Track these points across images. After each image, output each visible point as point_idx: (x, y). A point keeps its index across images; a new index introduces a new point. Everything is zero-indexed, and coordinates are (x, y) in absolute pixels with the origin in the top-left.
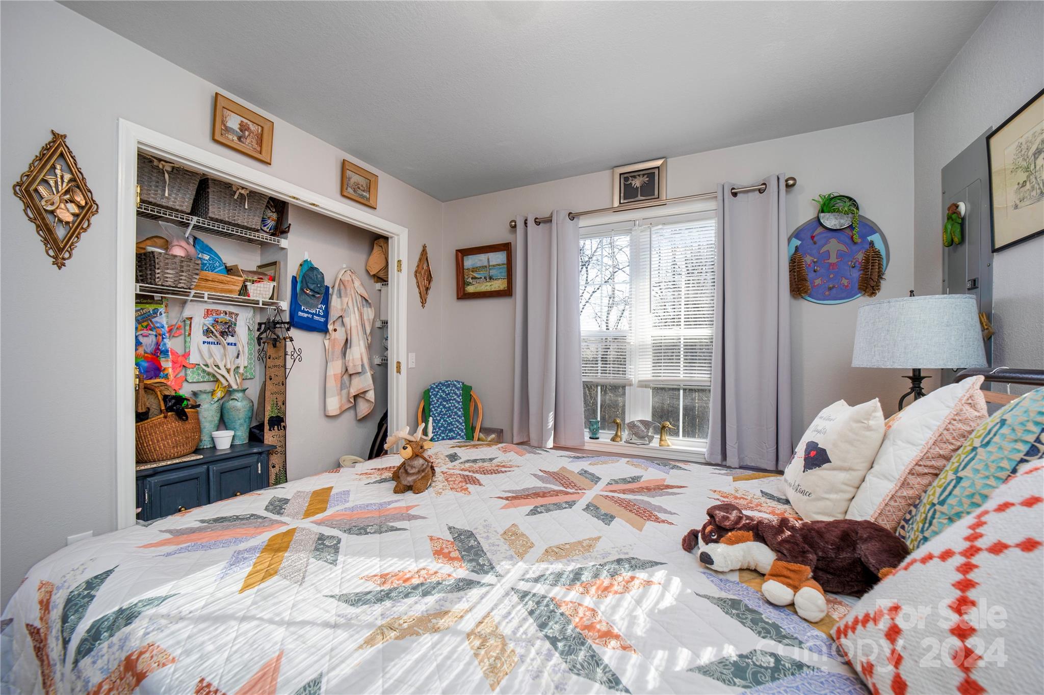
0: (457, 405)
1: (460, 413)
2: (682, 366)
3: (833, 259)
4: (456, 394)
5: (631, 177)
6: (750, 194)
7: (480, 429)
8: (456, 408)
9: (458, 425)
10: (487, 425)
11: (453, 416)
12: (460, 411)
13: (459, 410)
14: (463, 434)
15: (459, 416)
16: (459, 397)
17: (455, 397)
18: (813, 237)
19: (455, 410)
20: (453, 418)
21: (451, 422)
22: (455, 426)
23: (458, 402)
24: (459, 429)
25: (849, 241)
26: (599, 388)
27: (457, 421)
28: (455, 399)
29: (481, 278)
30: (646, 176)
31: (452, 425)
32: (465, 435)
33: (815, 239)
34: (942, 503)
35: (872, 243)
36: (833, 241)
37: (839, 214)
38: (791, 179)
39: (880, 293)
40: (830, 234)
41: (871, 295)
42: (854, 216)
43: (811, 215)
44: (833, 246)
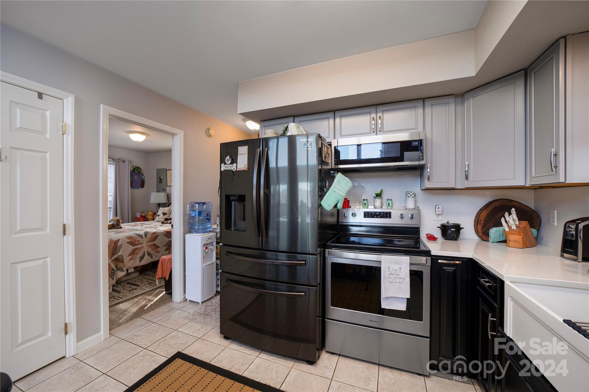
3: (136, 180)
6: (121, 162)
25: (138, 176)
33: (133, 175)
35: (143, 178)
36: (136, 176)
37: (138, 171)
38: (130, 161)
39: (144, 188)
40: (135, 174)
41: (143, 188)
42: (140, 172)
43: (132, 169)
44: (136, 177)
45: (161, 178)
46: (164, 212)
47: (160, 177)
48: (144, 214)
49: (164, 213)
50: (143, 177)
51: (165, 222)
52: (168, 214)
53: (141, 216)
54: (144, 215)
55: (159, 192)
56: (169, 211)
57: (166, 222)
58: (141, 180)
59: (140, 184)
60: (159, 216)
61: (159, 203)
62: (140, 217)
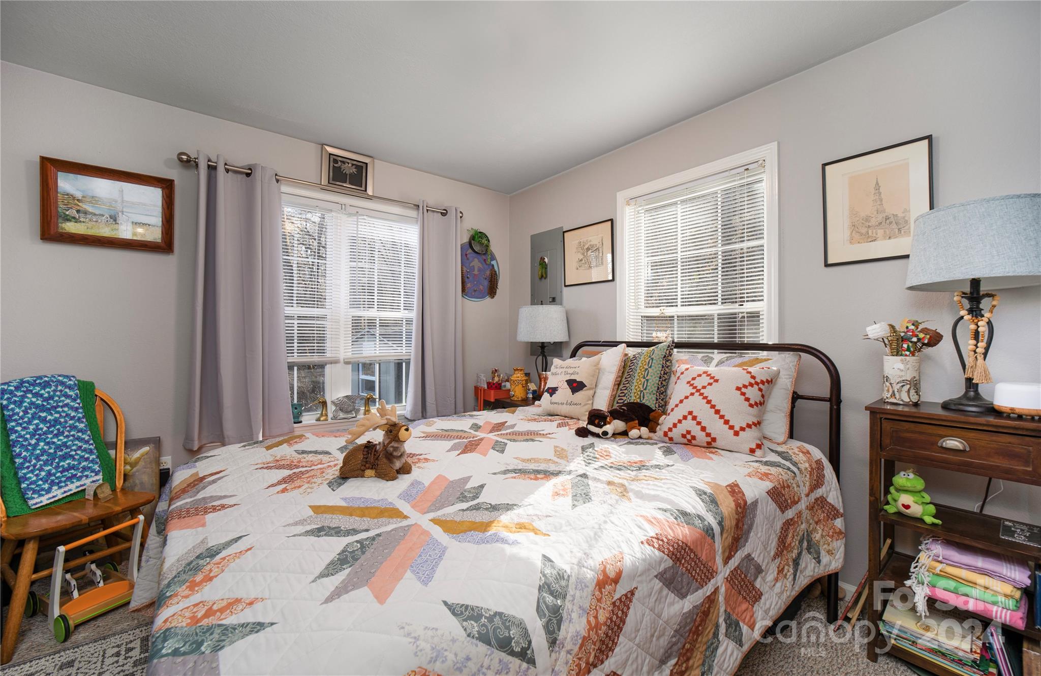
0: (73, 414)
1: (81, 426)
2: (404, 343)
3: (476, 272)
4: (67, 396)
5: (341, 161)
6: (435, 214)
7: (126, 443)
8: (72, 418)
9: (80, 444)
10: (136, 435)
11: (66, 433)
12: (82, 422)
13: (79, 420)
14: (94, 457)
15: (80, 431)
16: (74, 400)
17: (68, 401)
18: (466, 255)
19: (71, 422)
20: (67, 437)
21: (66, 442)
22: (74, 448)
23: (76, 409)
24: (85, 450)
25: (482, 261)
26: (296, 368)
27: (78, 439)
28: (67, 405)
29: (103, 215)
30: (354, 167)
31: (67, 447)
32: (97, 457)
33: (468, 256)
34: (645, 389)
35: (493, 266)
36: (476, 260)
37: (481, 244)
38: (461, 212)
39: (496, 297)
40: (475, 255)
41: (493, 297)
42: (487, 246)
43: (466, 240)
44: (476, 263)
45: (546, 260)
46: (573, 377)
47: (542, 259)
48: (499, 376)
49: (575, 381)
50: (494, 263)
51: (592, 428)
52: (590, 389)
53: (489, 384)
54: (496, 379)
55: (542, 304)
56: (593, 376)
57: (599, 431)
58: (488, 273)
59: (486, 283)
60: (552, 391)
61: (543, 343)
62: (486, 387)
